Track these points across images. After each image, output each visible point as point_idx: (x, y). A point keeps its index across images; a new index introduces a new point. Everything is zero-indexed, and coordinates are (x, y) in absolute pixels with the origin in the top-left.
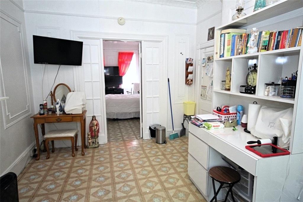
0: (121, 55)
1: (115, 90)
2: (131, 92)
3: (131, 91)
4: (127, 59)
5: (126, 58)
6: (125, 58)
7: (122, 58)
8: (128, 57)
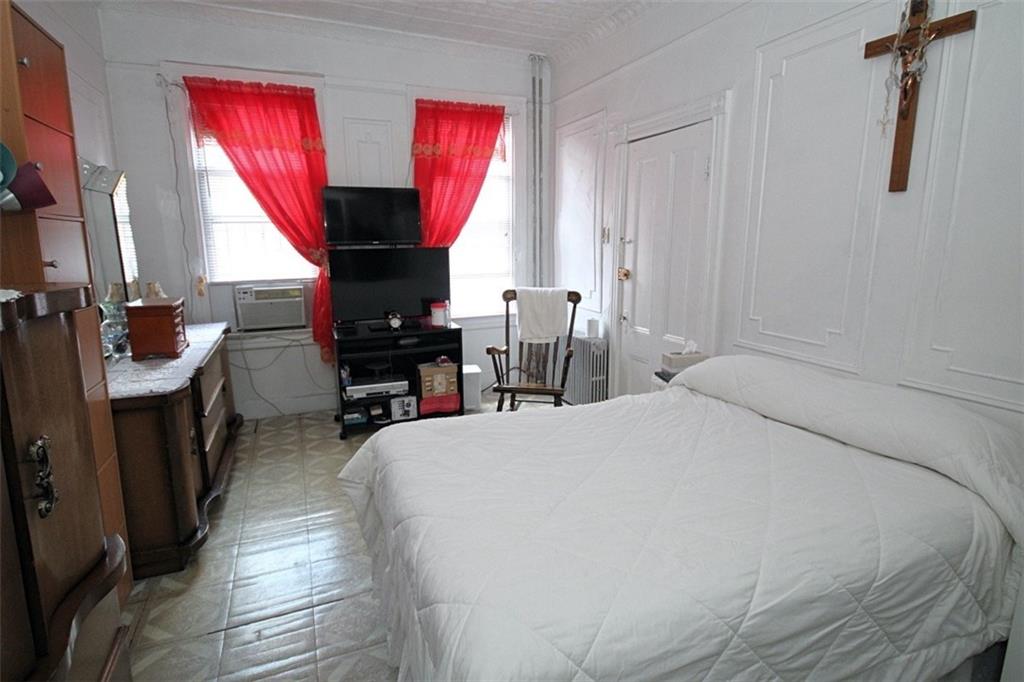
0: (431, 116)
1: (402, 342)
2: (505, 348)
3: (508, 344)
4: (468, 144)
5: (462, 139)
6: (453, 135)
7: (436, 140)
8: (470, 136)
